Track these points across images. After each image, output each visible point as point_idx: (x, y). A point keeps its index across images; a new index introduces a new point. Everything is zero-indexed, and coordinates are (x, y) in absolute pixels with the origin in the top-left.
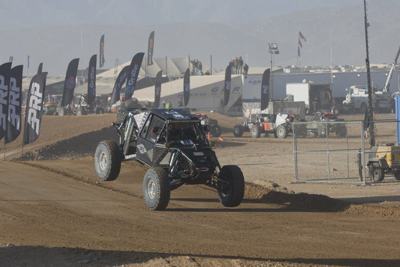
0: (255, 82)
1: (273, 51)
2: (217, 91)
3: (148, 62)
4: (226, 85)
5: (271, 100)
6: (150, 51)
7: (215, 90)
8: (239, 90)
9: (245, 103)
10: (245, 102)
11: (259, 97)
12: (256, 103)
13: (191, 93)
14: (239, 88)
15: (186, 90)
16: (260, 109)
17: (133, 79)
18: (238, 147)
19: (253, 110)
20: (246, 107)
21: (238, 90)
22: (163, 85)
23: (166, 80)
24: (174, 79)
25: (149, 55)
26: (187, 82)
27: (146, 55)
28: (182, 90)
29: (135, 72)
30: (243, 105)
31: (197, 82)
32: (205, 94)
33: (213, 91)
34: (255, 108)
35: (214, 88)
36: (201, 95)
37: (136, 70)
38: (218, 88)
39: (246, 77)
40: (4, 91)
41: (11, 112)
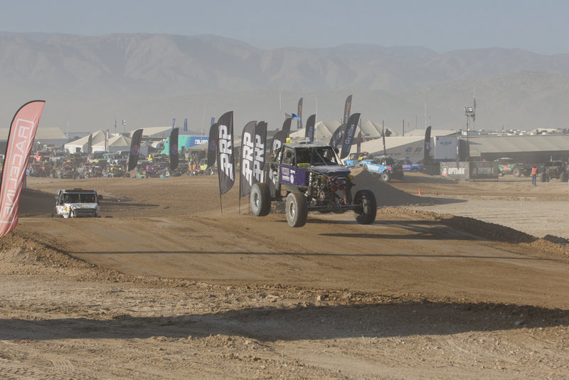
0: (446, 143)
1: (469, 114)
6: (347, 113)
7: (409, 151)
8: (432, 150)
9: (442, 163)
12: (451, 163)
16: (456, 169)
19: (450, 169)
20: (443, 166)
22: (362, 144)
23: (368, 140)
24: (375, 138)
28: (383, 149)
29: (352, 132)
30: (441, 165)
31: (393, 142)
32: (399, 154)
33: (407, 151)
34: (452, 167)
35: (408, 148)
36: (396, 154)
37: (352, 129)
38: (412, 148)
39: (438, 139)
40: (251, 148)
41: (256, 168)
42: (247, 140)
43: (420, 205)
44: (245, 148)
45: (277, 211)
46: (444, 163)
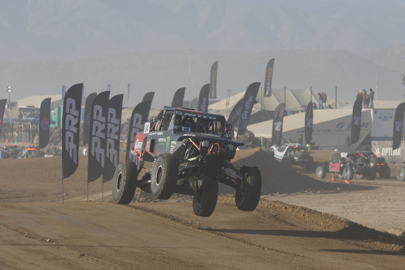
0: (386, 117)
2: (342, 127)
3: (265, 93)
4: (353, 121)
5: (403, 138)
6: (269, 80)
7: (340, 126)
8: (368, 126)
9: (374, 142)
10: (374, 140)
11: (391, 134)
12: (386, 142)
13: (313, 129)
14: (368, 124)
15: (308, 125)
16: (392, 149)
17: (247, 112)
18: (367, 191)
19: (383, 149)
20: (375, 145)
21: (366, 127)
23: (286, 114)
24: (294, 112)
25: (266, 86)
26: (309, 116)
27: (262, 86)
28: (303, 126)
29: (250, 104)
30: (372, 143)
32: (329, 131)
33: (337, 126)
34: (386, 146)
35: (338, 124)
36: (324, 131)
37: (251, 101)
38: (344, 124)
39: (375, 112)
40: (102, 123)
41: (110, 147)
42: (98, 113)
43: (321, 193)
44: (95, 124)
45: (141, 199)
46: (377, 142)
